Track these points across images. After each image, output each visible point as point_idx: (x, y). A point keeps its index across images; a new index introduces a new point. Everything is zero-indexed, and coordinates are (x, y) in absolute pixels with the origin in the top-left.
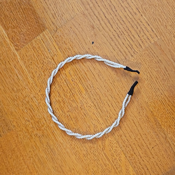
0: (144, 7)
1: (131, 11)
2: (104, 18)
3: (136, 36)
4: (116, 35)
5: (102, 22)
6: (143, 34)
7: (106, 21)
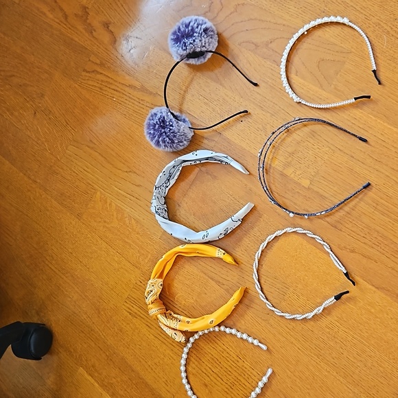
0: (242, 352)
1: (233, 359)
2: (211, 372)
3: (247, 384)
4: (229, 387)
5: (212, 378)
6: (252, 380)
7: (215, 376)
